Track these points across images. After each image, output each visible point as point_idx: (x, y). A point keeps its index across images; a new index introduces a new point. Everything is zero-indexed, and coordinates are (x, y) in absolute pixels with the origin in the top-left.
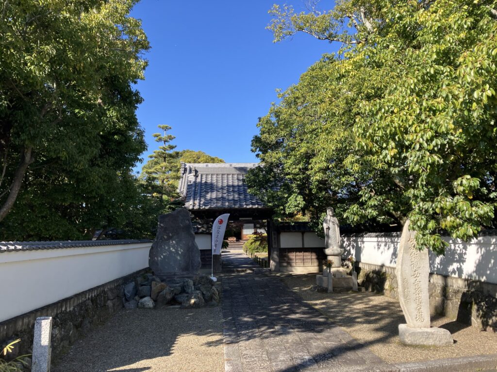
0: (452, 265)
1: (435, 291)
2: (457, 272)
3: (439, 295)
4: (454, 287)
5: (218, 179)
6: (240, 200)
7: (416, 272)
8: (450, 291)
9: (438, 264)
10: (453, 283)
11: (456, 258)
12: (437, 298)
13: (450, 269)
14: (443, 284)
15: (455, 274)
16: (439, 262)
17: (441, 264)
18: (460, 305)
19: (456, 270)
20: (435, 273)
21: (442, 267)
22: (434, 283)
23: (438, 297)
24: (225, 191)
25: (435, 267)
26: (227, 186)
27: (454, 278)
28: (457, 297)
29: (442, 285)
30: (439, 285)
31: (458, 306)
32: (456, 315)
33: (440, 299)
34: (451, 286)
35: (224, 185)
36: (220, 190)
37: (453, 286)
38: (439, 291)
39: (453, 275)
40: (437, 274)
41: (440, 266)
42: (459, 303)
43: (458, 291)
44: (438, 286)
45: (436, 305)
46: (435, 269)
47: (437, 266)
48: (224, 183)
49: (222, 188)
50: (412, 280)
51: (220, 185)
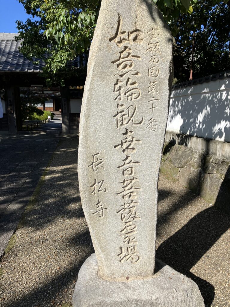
0: (219, 122)
1: (191, 159)
2: (224, 134)
3: (195, 164)
4: (218, 155)
5: (7, 45)
6: (24, 64)
7: (129, 136)
8: (211, 160)
9: (200, 123)
10: (216, 150)
11: (227, 113)
12: (192, 169)
13: (216, 128)
14: (203, 150)
15: (221, 137)
16: (201, 121)
17: (204, 122)
18: (223, 184)
19: (223, 130)
20: (195, 135)
21: (204, 127)
22: (191, 148)
23: (193, 167)
24: (11, 56)
25: (196, 127)
26: (15, 51)
27: (220, 142)
28: (220, 171)
29: (201, 151)
30: (198, 151)
31: (220, 185)
32: (215, 197)
33: (196, 170)
34: (212, 153)
35: (11, 51)
36: (6, 55)
37: (215, 154)
38: (196, 159)
39: (218, 139)
40: (197, 136)
41: (203, 126)
42: (222, 180)
43: (222, 162)
44: (196, 152)
45: (190, 177)
46: (196, 130)
47: (199, 126)
48: (12, 49)
49: (9, 53)
50: (117, 156)
51: (7, 50)
